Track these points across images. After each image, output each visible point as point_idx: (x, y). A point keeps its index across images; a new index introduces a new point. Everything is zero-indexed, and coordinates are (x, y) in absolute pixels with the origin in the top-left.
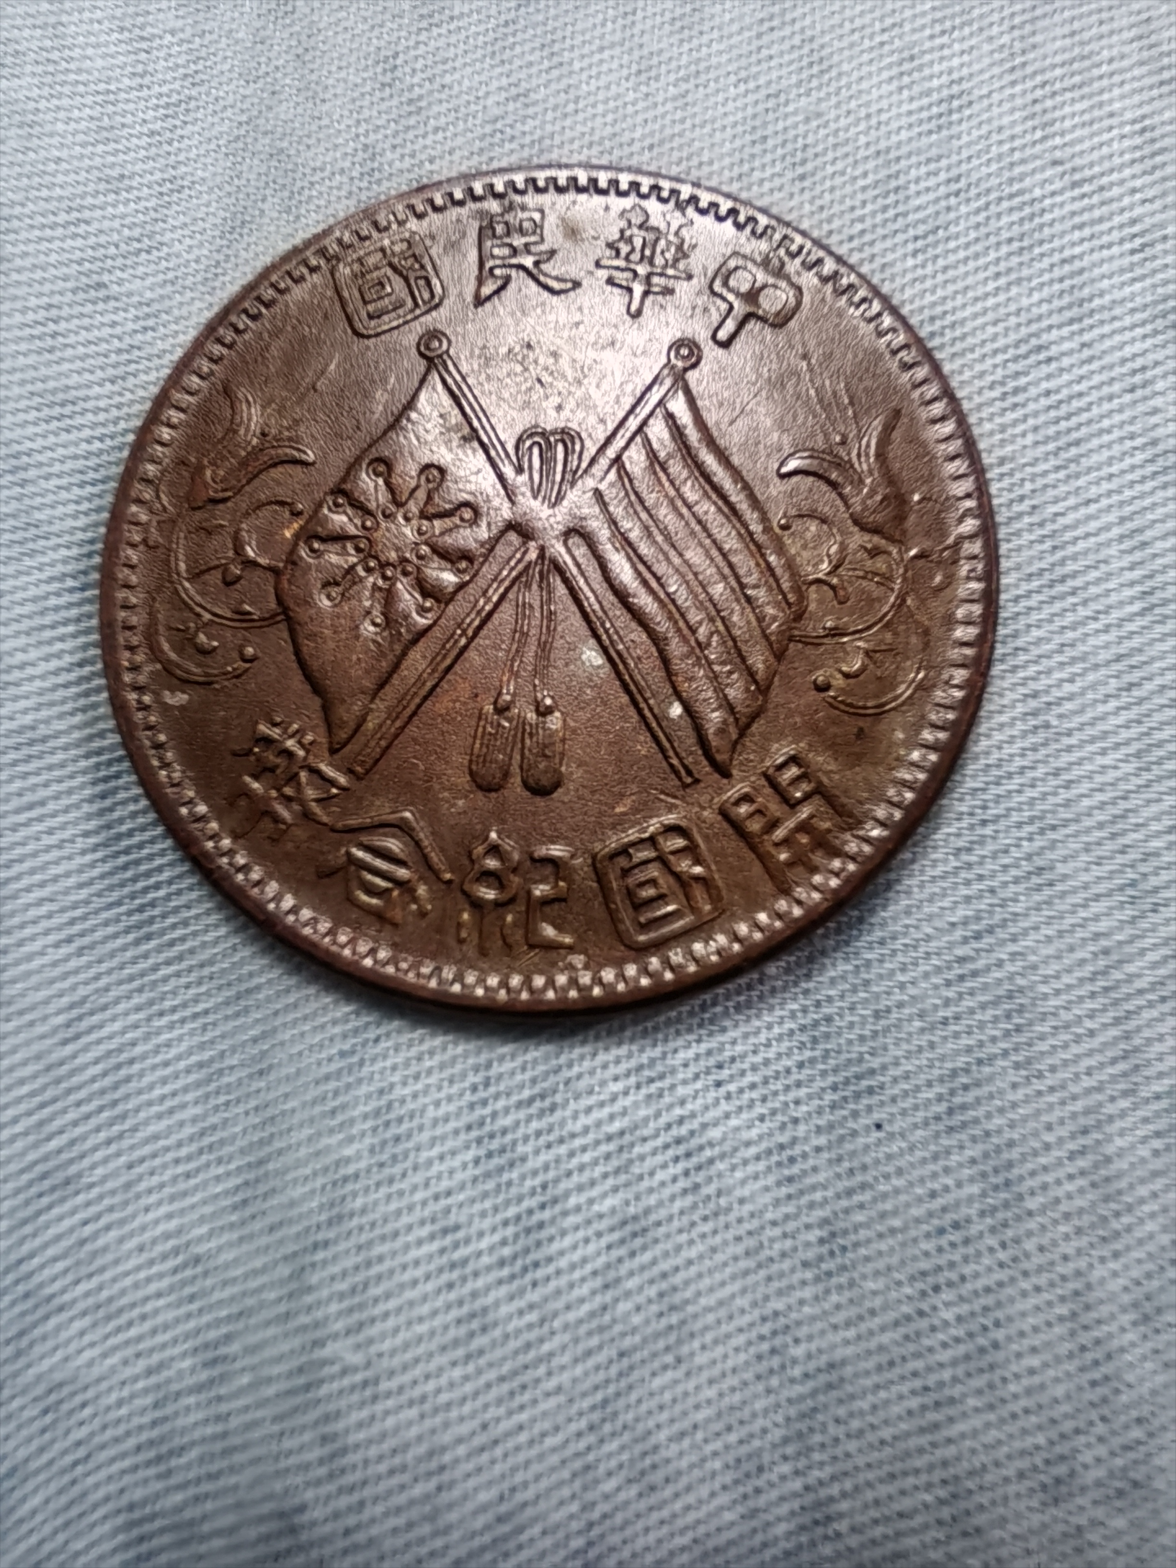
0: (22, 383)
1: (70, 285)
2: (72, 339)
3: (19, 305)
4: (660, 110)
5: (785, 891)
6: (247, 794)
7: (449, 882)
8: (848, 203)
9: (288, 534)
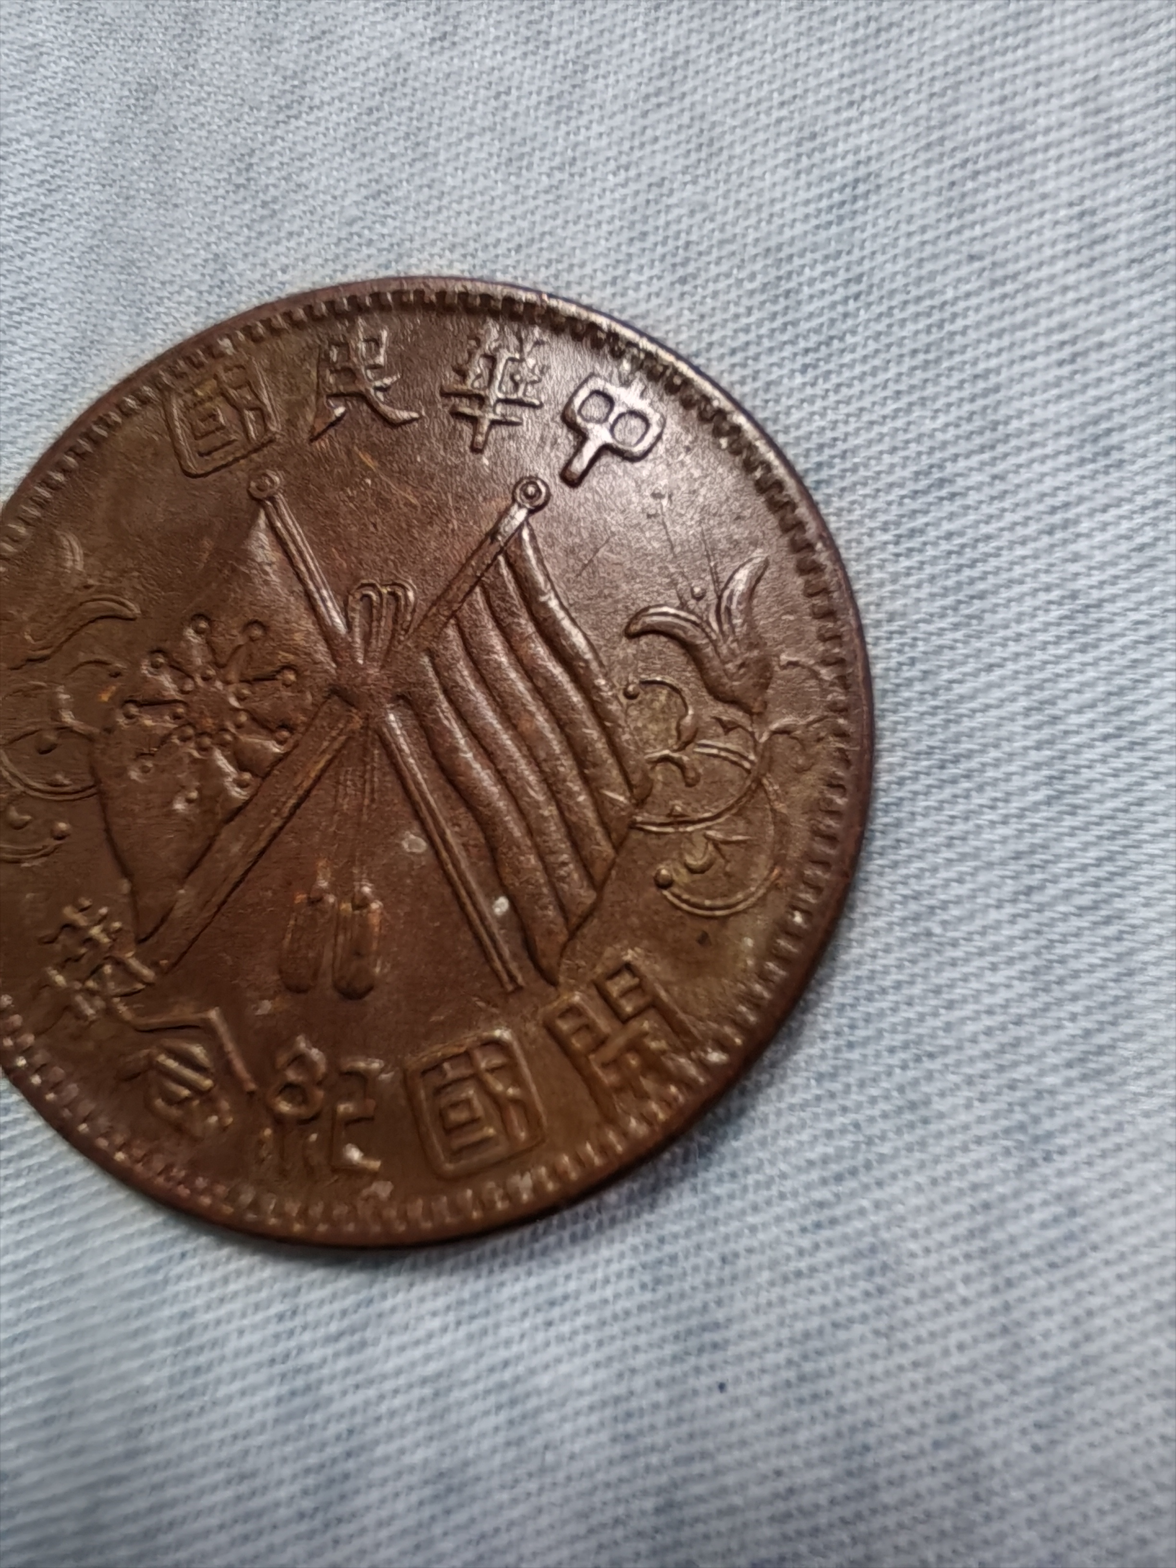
5: (612, 1120)
6: (49, 984)
7: (251, 1094)
8: (733, 309)
9: (105, 697)
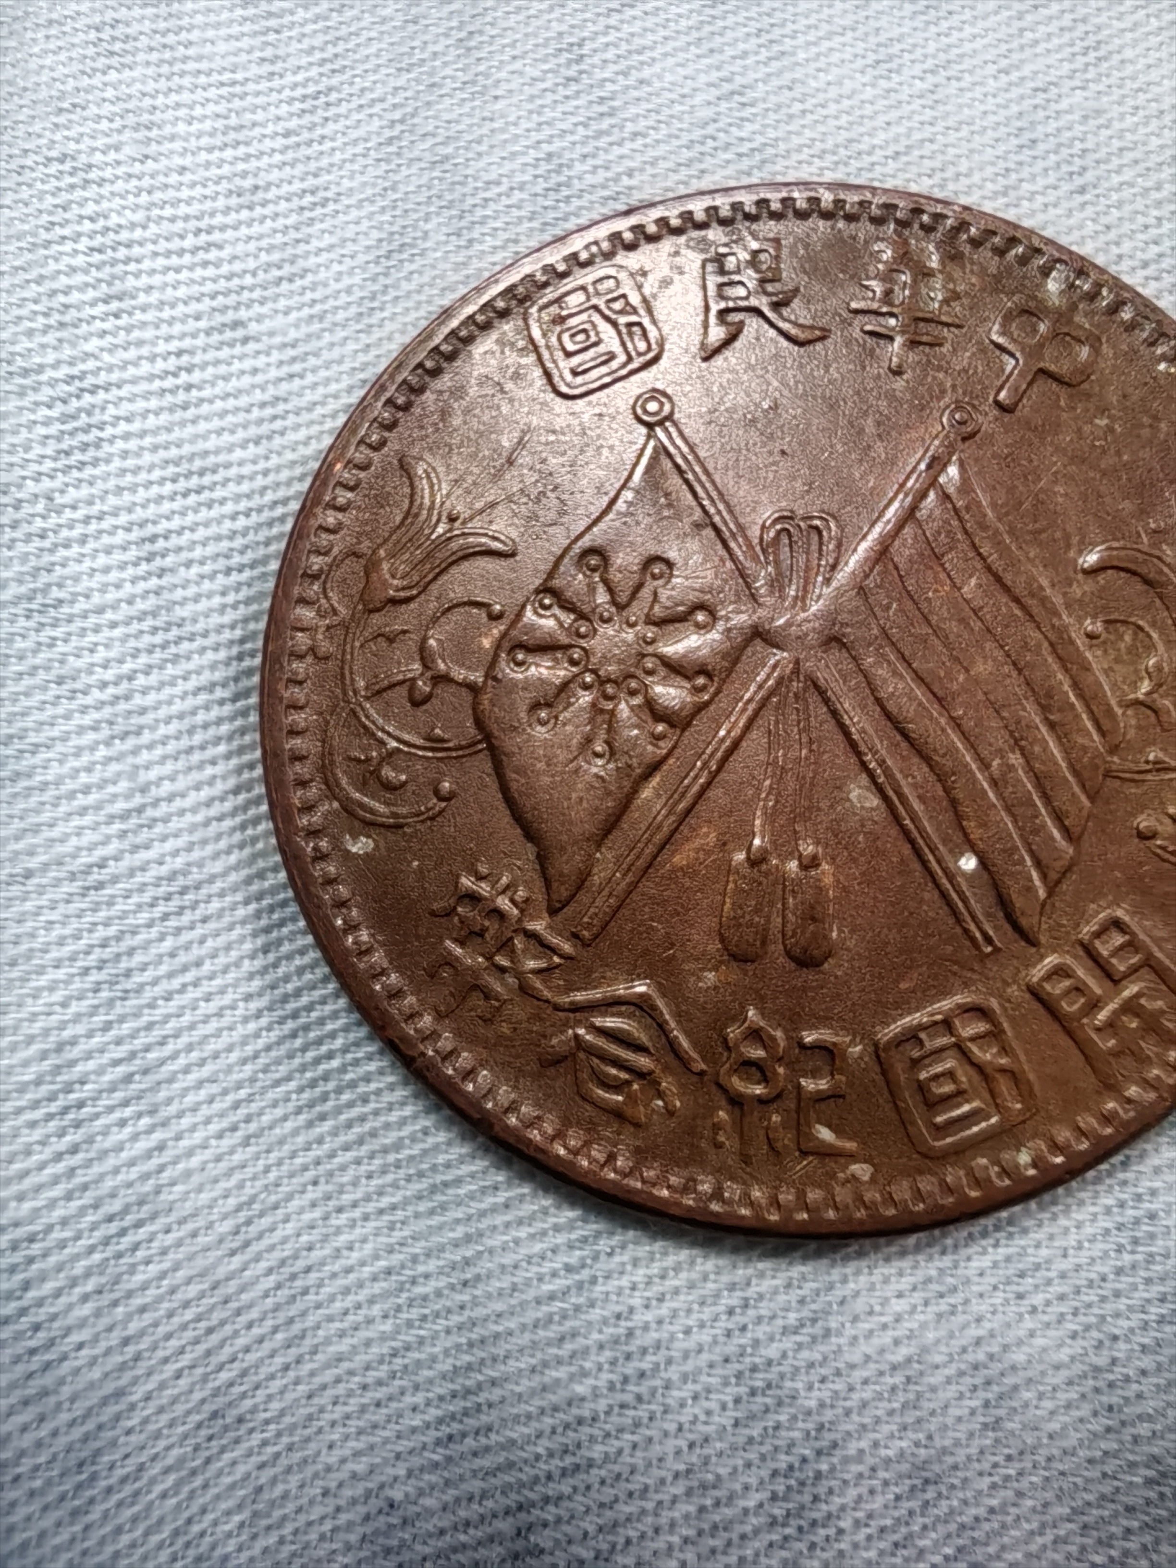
0: (155, 448)
1: (203, 324)
2: (207, 393)
3: (145, 351)
4: (906, 109)
5: (1111, 1087)
6: (450, 962)
7: (702, 1074)
8: (1140, 219)
9: (486, 643)
